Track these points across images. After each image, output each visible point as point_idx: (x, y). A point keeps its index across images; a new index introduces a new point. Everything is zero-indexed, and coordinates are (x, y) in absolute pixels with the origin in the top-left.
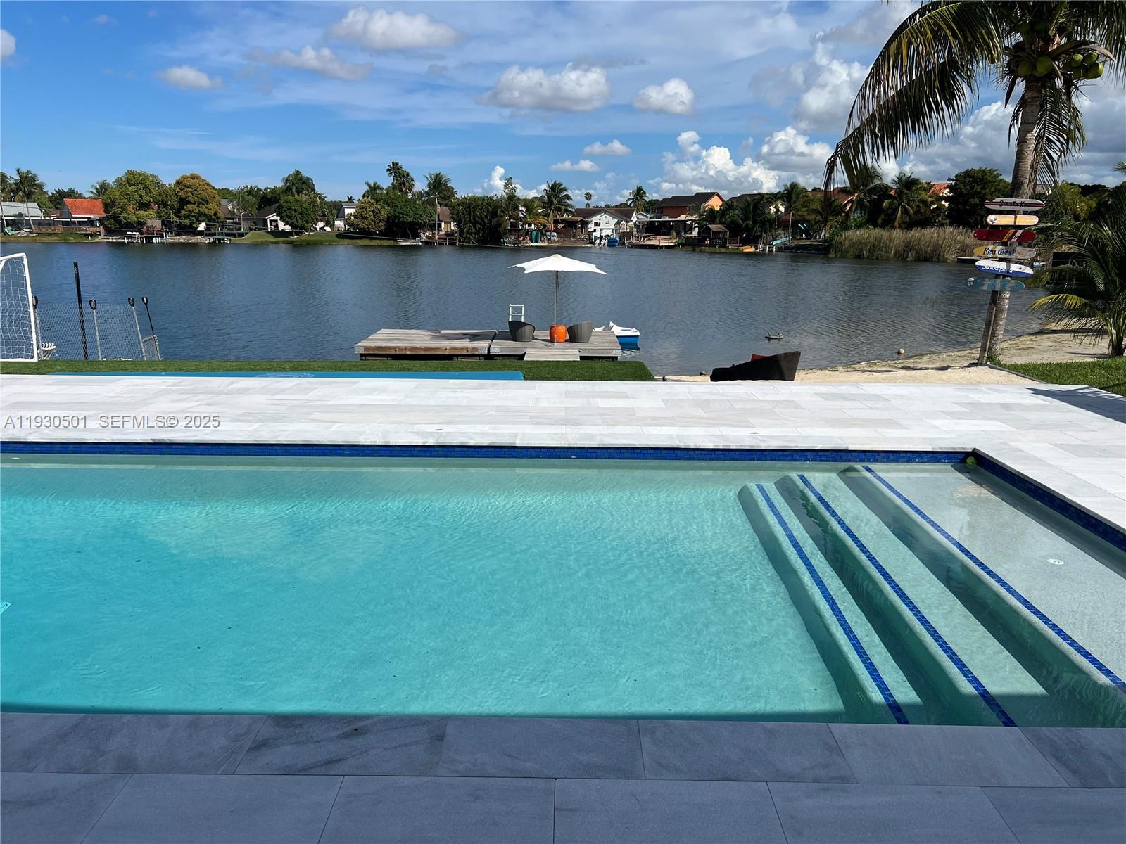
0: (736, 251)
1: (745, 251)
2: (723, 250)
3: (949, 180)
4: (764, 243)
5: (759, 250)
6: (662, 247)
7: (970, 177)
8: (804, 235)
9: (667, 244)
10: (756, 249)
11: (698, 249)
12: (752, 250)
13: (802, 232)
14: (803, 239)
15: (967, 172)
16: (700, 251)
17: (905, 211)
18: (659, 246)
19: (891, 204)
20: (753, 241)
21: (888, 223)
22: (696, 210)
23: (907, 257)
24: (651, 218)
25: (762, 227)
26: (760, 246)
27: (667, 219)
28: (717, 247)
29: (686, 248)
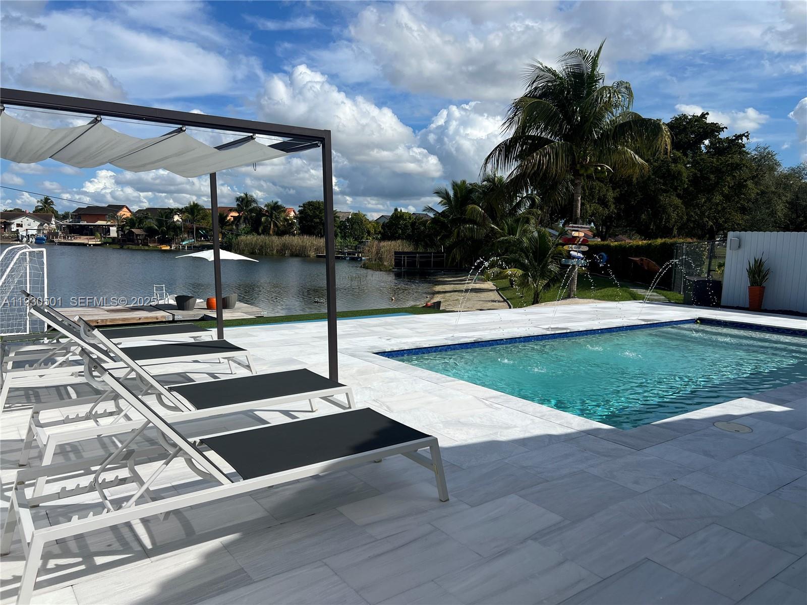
0: (156, 249)
1: (163, 248)
2: (146, 248)
3: (300, 207)
4: (176, 244)
5: (173, 248)
6: (90, 245)
7: (311, 205)
8: (203, 238)
9: (95, 243)
10: (171, 247)
11: (125, 247)
12: (168, 248)
13: (202, 236)
14: (203, 241)
15: (309, 202)
16: (128, 249)
17: (275, 225)
18: (88, 244)
19: (266, 220)
20: (168, 242)
21: (266, 232)
22: (114, 217)
23: (285, 253)
24: (70, 222)
25: (174, 232)
26: (173, 245)
27: (85, 223)
28: (140, 245)
29: (114, 246)
